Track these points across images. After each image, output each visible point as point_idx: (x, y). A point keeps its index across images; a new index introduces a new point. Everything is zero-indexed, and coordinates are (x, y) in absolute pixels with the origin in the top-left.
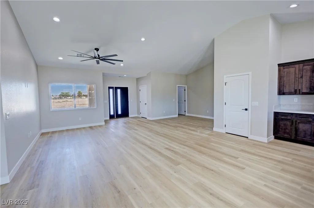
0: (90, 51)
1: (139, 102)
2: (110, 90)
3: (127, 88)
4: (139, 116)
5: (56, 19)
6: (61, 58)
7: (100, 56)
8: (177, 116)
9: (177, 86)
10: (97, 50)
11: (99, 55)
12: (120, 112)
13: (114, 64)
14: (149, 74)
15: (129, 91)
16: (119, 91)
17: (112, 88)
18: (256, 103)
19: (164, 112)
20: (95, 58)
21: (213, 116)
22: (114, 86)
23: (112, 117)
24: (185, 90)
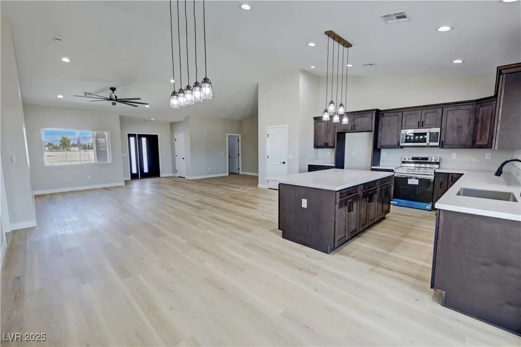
0: (104, 90)
1: (174, 156)
2: (131, 138)
3: (157, 136)
4: (174, 175)
5: (66, 60)
6: (60, 96)
7: (118, 98)
8: (227, 174)
9: (227, 135)
10: (113, 89)
11: (116, 97)
12: (146, 170)
13: (136, 106)
14: (187, 118)
15: (159, 140)
16: (144, 140)
17: (134, 135)
18: (291, 157)
19: (209, 169)
20: (111, 99)
21: (258, 172)
22: (137, 133)
23: (134, 177)
24: (238, 141)
